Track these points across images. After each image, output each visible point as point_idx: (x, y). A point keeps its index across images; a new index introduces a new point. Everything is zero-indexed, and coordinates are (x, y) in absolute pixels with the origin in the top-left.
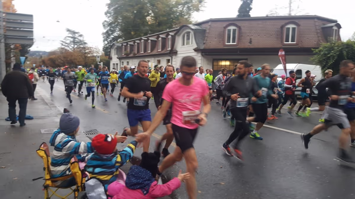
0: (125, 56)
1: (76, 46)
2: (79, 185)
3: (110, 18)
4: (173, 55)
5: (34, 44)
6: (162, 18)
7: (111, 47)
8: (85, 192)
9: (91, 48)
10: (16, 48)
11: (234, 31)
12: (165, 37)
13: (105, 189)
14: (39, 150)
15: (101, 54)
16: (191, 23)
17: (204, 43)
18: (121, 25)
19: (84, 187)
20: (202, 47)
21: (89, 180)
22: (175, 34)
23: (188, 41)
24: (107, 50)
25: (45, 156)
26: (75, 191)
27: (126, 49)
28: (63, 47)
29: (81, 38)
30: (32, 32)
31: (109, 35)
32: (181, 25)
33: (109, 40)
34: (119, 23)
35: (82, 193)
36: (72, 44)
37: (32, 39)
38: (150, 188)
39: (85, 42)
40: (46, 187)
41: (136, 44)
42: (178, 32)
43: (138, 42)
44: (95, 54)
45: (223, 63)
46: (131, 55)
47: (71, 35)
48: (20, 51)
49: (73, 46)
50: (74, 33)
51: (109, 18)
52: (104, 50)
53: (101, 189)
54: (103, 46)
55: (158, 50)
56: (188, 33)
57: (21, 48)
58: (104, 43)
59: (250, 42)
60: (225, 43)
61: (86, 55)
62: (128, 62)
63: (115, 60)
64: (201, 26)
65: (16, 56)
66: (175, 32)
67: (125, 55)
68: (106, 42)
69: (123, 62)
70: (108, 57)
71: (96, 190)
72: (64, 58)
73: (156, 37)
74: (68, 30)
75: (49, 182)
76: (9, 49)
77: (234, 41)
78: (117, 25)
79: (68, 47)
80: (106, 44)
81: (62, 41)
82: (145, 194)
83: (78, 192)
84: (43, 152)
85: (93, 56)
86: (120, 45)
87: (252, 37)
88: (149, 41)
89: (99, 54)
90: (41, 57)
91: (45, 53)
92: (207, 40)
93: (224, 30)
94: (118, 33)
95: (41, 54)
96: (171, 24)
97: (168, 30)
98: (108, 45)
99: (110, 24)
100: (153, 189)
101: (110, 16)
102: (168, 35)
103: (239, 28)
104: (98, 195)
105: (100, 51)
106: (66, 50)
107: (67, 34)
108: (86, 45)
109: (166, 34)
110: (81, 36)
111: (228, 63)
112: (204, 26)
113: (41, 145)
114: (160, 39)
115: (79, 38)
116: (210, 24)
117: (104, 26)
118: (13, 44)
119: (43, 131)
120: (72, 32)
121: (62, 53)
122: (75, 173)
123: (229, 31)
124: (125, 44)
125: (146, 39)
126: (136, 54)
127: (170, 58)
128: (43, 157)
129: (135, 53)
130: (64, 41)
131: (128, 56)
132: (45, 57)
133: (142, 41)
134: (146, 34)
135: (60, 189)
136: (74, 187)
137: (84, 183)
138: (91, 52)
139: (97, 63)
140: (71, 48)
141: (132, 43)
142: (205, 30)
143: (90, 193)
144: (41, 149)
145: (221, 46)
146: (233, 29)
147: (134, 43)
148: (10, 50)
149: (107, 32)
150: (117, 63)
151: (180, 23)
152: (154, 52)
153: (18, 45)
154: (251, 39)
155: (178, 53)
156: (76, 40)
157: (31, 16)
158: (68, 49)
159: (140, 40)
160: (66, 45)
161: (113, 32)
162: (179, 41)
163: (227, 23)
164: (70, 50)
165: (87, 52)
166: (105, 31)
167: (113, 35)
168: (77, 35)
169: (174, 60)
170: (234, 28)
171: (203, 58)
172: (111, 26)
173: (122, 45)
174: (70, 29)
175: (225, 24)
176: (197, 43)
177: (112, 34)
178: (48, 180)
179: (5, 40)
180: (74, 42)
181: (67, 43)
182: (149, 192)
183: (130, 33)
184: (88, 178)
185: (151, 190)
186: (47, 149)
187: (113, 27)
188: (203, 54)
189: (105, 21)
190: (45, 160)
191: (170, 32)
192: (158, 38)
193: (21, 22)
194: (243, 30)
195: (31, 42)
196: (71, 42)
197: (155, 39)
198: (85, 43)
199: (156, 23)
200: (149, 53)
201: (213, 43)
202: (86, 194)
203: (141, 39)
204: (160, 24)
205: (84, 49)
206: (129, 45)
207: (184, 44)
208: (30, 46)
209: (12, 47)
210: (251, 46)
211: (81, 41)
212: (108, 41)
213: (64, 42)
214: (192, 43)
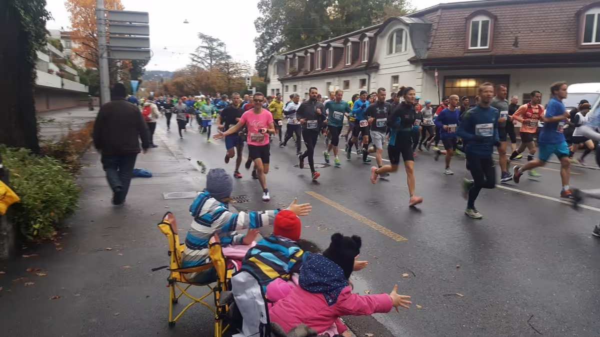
0: (290, 76)
1: (214, 62)
2: (222, 280)
3: (267, 14)
4: (371, 72)
5: (151, 58)
6: (352, 8)
7: (269, 61)
8: (231, 292)
9: (237, 64)
10: (124, 66)
11: (485, 24)
12: (359, 41)
13: (262, 289)
14: (162, 223)
15: (252, 75)
16: (404, 14)
17: (428, 49)
18: (285, 24)
19: (229, 285)
20: (425, 55)
21: (237, 273)
22: (376, 35)
23: (400, 45)
24: (262, 68)
25: (171, 233)
26: (215, 290)
27: (292, 65)
28: (195, 63)
29: (222, 49)
30: (148, 39)
31: (265, 42)
32: (387, 17)
33: (265, 49)
34: (280, 20)
35: (226, 294)
36: (208, 59)
37: (148, 52)
38: (339, 296)
39: (228, 54)
40: (172, 282)
41: (309, 55)
42: (380, 31)
43: (312, 51)
44: (244, 75)
45: (463, 84)
46: (301, 74)
47: (206, 45)
48: (130, 70)
49: (209, 61)
50: (211, 40)
51: (264, 12)
52: (257, 67)
53: (256, 290)
54: (257, 60)
55: (345, 64)
56: (400, 31)
57: (132, 67)
58: (257, 55)
59: (516, 44)
60: (468, 47)
61: (230, 76)
62: (295, 86)
63: (274, 83)
64: (423, 18)
65: (125, 79)
66: (375, 31)
67: (290, 74)
68: (261, 54)
69: (287, 86)
70: (263, 79)
71: (248, 291)
72: (197, 80)
73: (342, 41)
74: (202, 36)
75: (176, 275)
76: (115, 68)
77: (484, 43)
78: (278, 24)
79: (203, 63)
80: (261, 58)
81: (193, 55)
82: (330, 304)
83: (220, 293)
84: (168, 226)
85: (241, 78)
86: (283, 58)
87: (519, 35)
88: (331, 49)
89: (250, 73)
90: (162, 80)
91: (167, 73)
92: (433, 43)
93: (466, 23)
94: (280, 37)
95: (161, 75)
96: (369, 16)
97: (363, 28)
98: (263, 58)
99: (266, 24)
100: (344, 298)
101: (267, 10)
102: (363, 36)
103: (495, 18)
104: (252, 298)
105: (252, 69)
106: (199, 68)
107: (200, 42)
108: (230, 60)
109: (360, 35)
110: (221, 45)
111: (472, 83)
112: (428, 18)
113: (165, 216)
114: (349, 44)
115: (219, 48)
116: (439, 13)
117: (257, 26)
118: (121, 59)
119: (166, 196)
120: (207, 39)
121: (193, 73)
122: (216, 261)
123: (476, 25)
124: (291, 56)
125: (326, 45)
126: (309, 72)
127: (366, 77)
128: (168, 235)
129: (306, 71)
130: (196, 54)
131: (296, 75)
132: (167, 80)
133: (320, 49)
134: (325, 37)
135: (193, 286)
136: (214, 285)
137: (230, 279)
138: (237, 71)
139: (247, 88)
140: (207, 65)
141: (302, 54)
142: (431, 24)
143: (239, 294)
144: (165, 221)
145: (459, 53)
146: (483, 22)
147: (306, 53)
148: (117, 70)
149: (262, 37)
150: (278, 88)
151: (385, 14)
152: (340, 68)
153: (127, 62)
154: (516, 38)
155: (381, 67)
156: (214, 53)
157: (146, 14)
158: (202, 66)
159: (316, 48)
160: (200, 60)
161: (272, 36)
162: (383, 45)
163: (473, 10)
164: (205, 69)
165: (231, 71)
166: (258, 35)
167: (272, 42)
168: (215, 44)
169: (372, 80)
170: (485, 18)
171: (425, 74)
172: (267, 27)
173: (286, 58)
174: (205, 34)
175: (467, 13)
176: (415, 50)
177: (270, 39)
178: (174, 270)
179: (109, 55)
180: (211, 56)
181: (200, 58)
182: (337, 301)
183: (300, 37)
184: (236, 269)
185: (340, 298)
186: (174, 222)
187: (272, 28)
188: (426, 68)
189: (259, 18)
190: (171, 241)
191: (367, 31)
192: (345, 43)
193: (131, 25)
194: (501, 21)
195: (146, 55)
196: (206, 55)
197: (341, 45)
198: (229, 57)
199: (342, 17)
200: (330, 69)
201: (444, 47)
202: (232, 295)
203: (317, 46)
204: (349, 19)
205: (226, 67)
206: (297, 58)
207: (391, 52)
208: (145, 62)
209: (119, 64)
210: (518, 51)
211: (222, 54)
212: (263, 53)
213: (196, 56)
214: (406, 49)
